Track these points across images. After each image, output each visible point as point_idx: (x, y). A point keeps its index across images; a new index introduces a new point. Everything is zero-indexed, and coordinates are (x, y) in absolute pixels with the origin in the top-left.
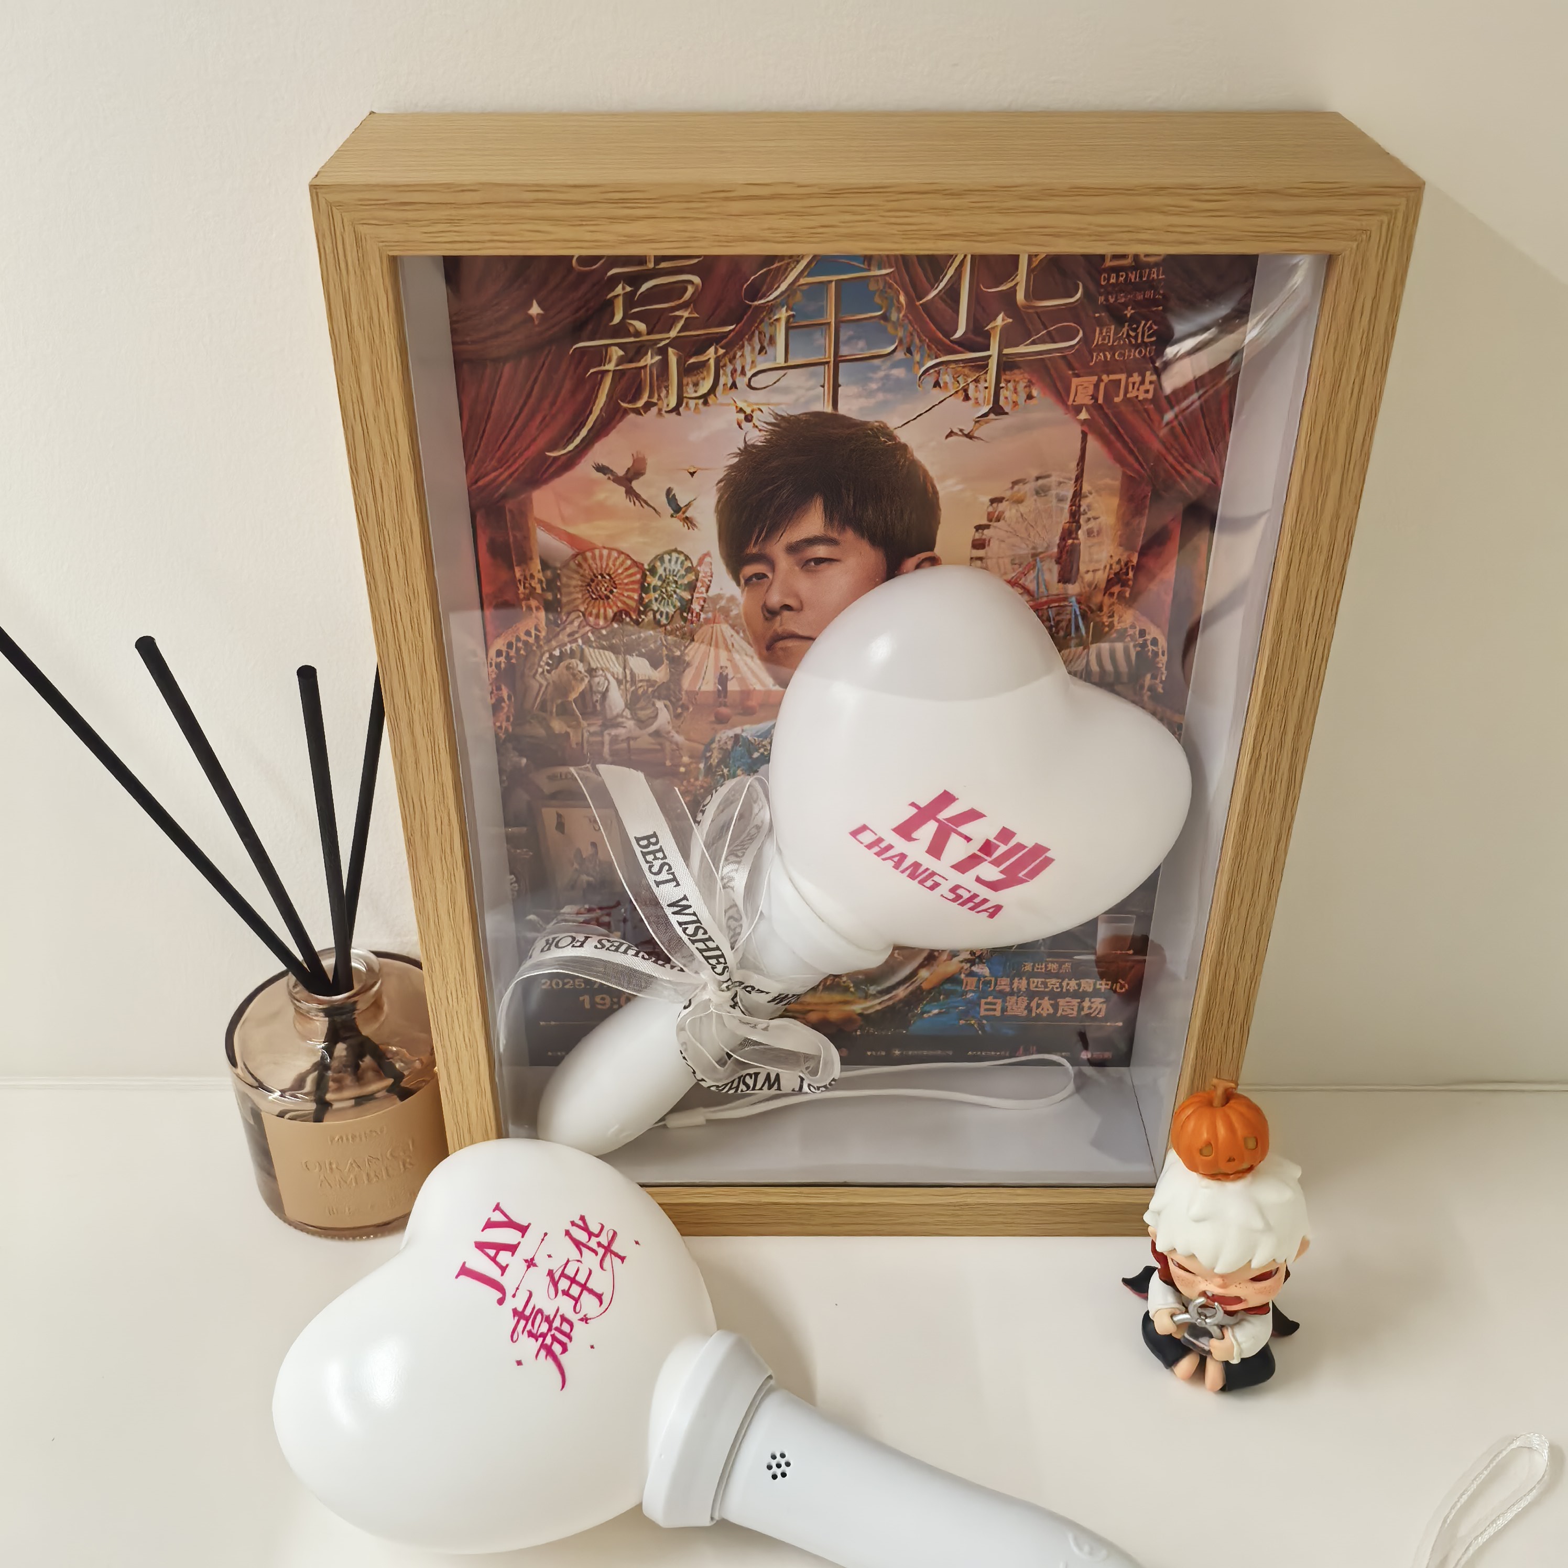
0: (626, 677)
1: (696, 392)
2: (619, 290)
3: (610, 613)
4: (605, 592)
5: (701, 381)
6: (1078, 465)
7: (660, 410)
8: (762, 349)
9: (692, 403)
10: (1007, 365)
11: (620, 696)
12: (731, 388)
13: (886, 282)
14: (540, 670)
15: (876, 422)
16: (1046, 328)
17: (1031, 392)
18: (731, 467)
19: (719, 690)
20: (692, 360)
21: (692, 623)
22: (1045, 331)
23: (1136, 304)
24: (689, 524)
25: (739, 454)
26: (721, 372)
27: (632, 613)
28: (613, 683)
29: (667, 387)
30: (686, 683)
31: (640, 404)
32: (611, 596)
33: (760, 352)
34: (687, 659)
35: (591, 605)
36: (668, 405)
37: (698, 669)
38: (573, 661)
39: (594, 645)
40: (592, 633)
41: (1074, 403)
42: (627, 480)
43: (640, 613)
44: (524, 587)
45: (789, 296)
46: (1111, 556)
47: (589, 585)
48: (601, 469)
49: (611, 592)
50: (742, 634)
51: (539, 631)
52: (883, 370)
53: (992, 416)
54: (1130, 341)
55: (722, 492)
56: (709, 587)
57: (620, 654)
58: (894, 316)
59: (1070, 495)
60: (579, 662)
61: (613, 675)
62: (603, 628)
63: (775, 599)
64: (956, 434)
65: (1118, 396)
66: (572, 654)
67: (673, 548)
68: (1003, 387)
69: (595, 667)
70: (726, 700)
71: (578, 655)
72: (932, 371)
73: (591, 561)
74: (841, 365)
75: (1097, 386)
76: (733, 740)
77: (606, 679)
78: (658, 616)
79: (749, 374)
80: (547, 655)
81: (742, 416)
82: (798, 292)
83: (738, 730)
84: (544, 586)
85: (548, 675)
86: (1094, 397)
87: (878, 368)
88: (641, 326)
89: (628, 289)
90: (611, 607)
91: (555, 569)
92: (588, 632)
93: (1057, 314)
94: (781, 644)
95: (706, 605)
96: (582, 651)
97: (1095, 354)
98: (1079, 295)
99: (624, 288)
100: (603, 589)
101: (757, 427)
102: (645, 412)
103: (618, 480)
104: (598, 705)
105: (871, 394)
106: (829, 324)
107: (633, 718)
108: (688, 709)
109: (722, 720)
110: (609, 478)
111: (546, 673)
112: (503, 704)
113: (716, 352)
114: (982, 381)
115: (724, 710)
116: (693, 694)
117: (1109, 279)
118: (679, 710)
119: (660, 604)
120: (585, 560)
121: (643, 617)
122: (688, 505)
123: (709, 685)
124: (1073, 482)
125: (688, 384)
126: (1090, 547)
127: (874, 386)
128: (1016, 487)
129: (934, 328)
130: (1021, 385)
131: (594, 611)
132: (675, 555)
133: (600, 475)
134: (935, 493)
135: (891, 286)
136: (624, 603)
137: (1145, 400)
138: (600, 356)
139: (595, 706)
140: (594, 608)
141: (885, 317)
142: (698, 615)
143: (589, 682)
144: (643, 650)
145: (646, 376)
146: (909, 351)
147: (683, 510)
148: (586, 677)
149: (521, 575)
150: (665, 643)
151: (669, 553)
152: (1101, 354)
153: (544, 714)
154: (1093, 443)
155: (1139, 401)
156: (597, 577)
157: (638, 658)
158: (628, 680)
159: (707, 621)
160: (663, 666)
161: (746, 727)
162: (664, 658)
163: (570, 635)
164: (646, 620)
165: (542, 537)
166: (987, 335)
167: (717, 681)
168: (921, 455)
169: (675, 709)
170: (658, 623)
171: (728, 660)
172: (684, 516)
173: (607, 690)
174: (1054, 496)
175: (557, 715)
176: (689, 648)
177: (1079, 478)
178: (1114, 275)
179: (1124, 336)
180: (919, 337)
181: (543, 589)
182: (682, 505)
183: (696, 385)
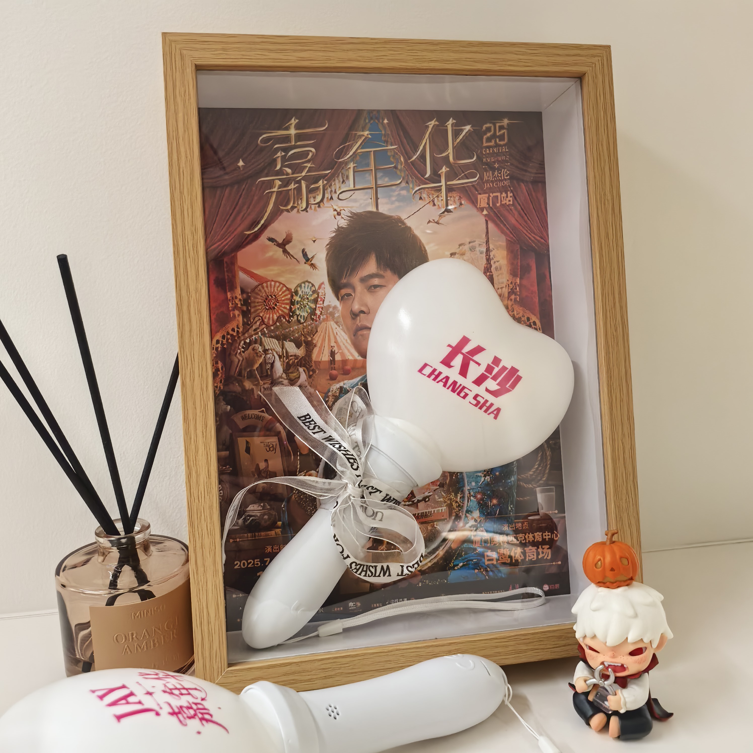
0: (283, 354)
1: (315, 201)
2: (279, 154)
3: (275, 317)
4: (273, 305)
5: (317, 196)
6: (486, 236)
7: (298, 210)
8: (343, 181)
9: (313, 207)
10: (450, 189)
11: (280, 365)
12: (330, 200)
13: (395, 152)
14: (239, 351)
15: (396, 216)
16: (463, 173)
17: (461, 202)
18: (333, 238)
19: (331, 360)
20: (312, 186)
21: (316, 321)
22: (463, 174)
23: (499, 162)
24: (313, 268)
25: (335, 231)
26: (326, 192)
27: (286, 317)
28: (277, 357)
29: (301, 199)
30: (314, 356)
31: (289, 207)
32: (276, 307)
33: (342, 183)
34: (314, 342)
35: (266, 313)
36: (302, 208)
37: (320, 348)
38: (256, 345)
39: (267, 335)
40: (266, 328)
41: (480, 207)
42: (283, 245)
43: (290, 316)
44: (232, 304)
45: (354, 157)
46: (508, 280)
47: (265, 302)
48: (271, 240)
49: (276, 305)
50: (341, 327)
51: (239, 329)
52: (396, 192)
53: (446, 213)
54: (499, 178)
55: (329, 250)
56: (324, 301)
57: (280, 340)
58: (399, 167)
59: (484, 250)
60: (259, 346)
61: (277, 353)
62: (272, 326)
63: (356, 307)
64: (432, 222)
65: (498, 203)
66: (256, 342)
67: (305, 280)
68: (449, 200)
69: (267, 348)
70: (335, 366)
71: (259, 341)
72: (418, 192)
73: (266, 289)
74: (378, 189)
75: (488, 199)
76: (339, 390)
77: (273, 355)
78: (299, 318)
79: (338, 193)
80: (243, 342)
81: (336, 213)
82: (358, 156)
83: (341, 384)
84: (242, 303)
85: (243, 354)
86: (488, 204)
87: (395, 191)
88: (289, 171)
89: (283, 154)
90: (276, 314)
91: (248, 293)
92: (263, 329)
93: (467, 166)
94: (360, 333)
95: (323, 311)
96: (261, 338)
97: (485, 184)
98: (475, 158)
99: (281, 153)
100: (272, 303)
101: (343, 218)
102: (292, 211)
103: (279, 245)
104: (269, 371)
105: (392, 203)
106: (372, 170)
107: (287, 379)
108: (315, 372)
109: (333, 378)
110: (275, 244)
111: (242, 353)
112: (219, 373)
113: (323, 182)
114: (440, 197)
115: (334, 372)
116: (318, 363)
117: (486, 152)
118: (311, 373)
119: (300, 311)
120: (263, 288)
121: (292, 318)
122: (313, 257)
123: (326, 357)
124: (485, 243)
125: (311, 197)
126: (498, 276)
127: (394, 199)
128: (461, 247)
129: (417, 172)
130: (457, 198)
131: (268, 316)
132: (307, 284)
133: (271, 243)
134: (426, 251)
135: (397, 154)
136: (282, 311)
137: (509, 204)
138: (271, 184)
139: (267, 372)
140: (267, 314)
141: (395, 167)
142: (319, 316)
143: (264, 357)
144: (292, 338)
145: (291, 193)
146: (407, 183)
147: (311, 260)
148: (263, 354)
149: (231, 297)
150: (303, 333)
151: (304, 283)
152: (488, 184)
153: (240, 378)
154: (491, 225)
155: (507, 205)
156: (269, 297)
157: (290, 342)
158: (284, 356)
159: (324, 320)
160: (302, 347)
161: (345, 382)
162: (303, 342)
163: (255, 330)
164: (293, 320)
165: (242, 276)
166: (440, 176)
167: (330, 355)
168: (417, 232)
169: (309, 372)
170: (299, 321)
171: (335, 342)
172: (311, 263)
173: (274, 362)
174: (478, 251)
175: (248, 378)
176: (315, 336)
177: (487, 242)
178: (488, 149)
179: (496, 176)
180: (411, 176)
181: (241, 304)
182: (310, 258)
183: (314, 198)
